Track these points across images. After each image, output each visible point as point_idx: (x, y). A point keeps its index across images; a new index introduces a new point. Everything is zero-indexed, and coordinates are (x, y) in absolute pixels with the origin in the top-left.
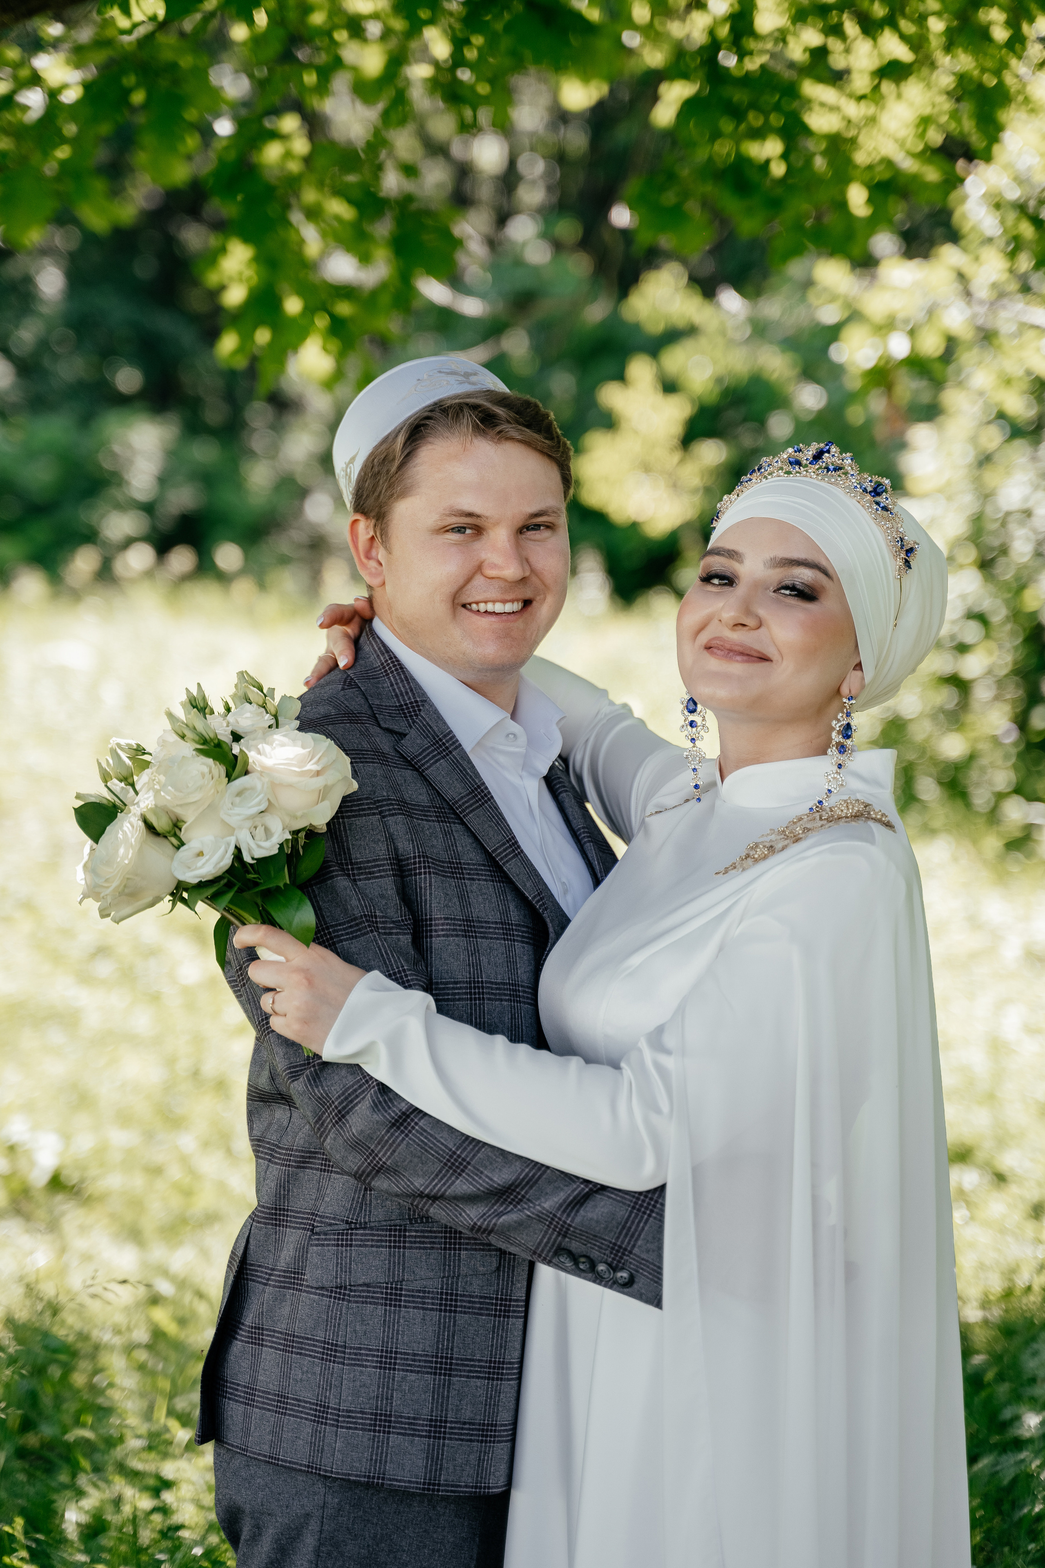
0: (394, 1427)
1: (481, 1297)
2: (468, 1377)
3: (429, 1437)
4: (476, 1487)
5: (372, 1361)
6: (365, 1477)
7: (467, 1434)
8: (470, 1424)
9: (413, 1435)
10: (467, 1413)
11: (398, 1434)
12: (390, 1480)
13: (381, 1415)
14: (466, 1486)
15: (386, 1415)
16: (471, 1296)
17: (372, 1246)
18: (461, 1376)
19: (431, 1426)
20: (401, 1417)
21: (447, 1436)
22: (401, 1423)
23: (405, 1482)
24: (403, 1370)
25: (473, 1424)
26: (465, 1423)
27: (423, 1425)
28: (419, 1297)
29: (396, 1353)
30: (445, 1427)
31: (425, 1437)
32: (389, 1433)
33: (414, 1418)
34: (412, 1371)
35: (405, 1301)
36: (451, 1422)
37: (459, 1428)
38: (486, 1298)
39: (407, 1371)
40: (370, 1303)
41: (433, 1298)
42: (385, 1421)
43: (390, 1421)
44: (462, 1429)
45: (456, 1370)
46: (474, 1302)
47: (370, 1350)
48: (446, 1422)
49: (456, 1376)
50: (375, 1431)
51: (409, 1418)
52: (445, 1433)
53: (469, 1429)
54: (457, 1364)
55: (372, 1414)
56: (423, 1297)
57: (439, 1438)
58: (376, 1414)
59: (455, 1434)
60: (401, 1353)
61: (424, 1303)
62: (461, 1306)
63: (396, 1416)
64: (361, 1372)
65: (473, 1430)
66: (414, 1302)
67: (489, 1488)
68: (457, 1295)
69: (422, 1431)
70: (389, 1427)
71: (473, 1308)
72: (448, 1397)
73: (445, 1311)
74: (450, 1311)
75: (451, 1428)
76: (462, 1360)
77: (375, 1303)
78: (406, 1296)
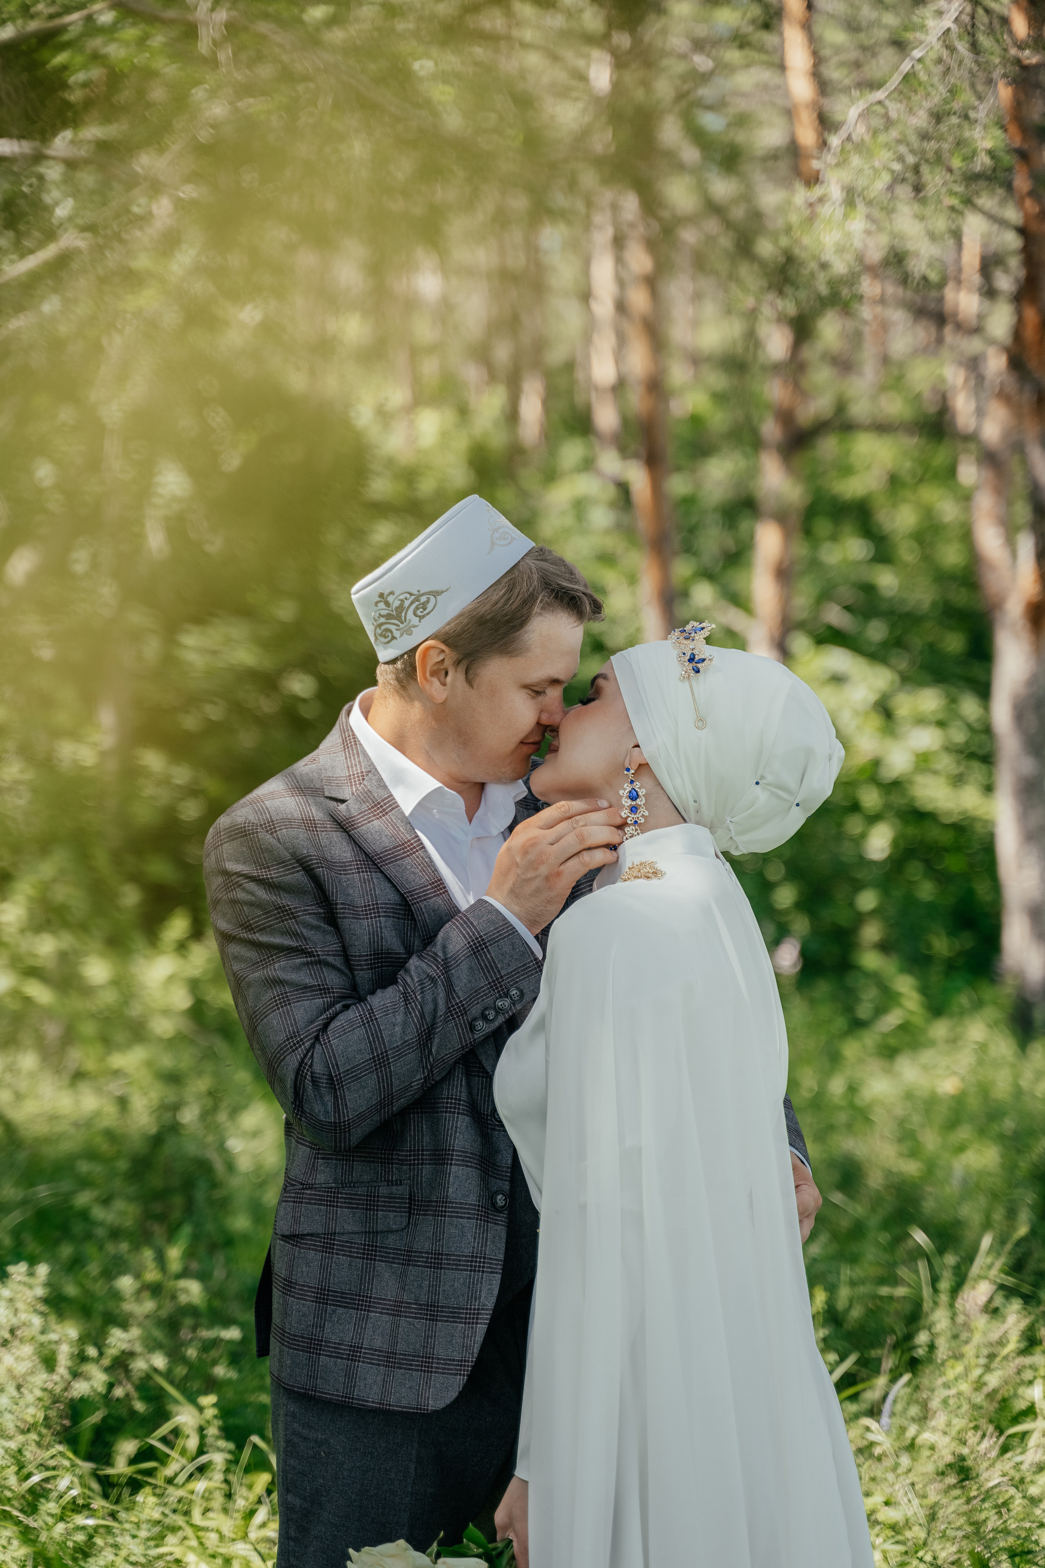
0: (324, 1350)
1: (395, 1249)
2: (381, 1313)
3: (348, 1359)
4: (380, 1404)
5: (311, 1296)
6: (303, 1388)
7: (377, 1360)
8: (379, 1351)
9: (336, 1357)
10: (378, 1343)
11: (326, 1355)
12: (320, 1392)
13: (315, 1340)
14: (373, 1402)
15: (318, 1340)
16: (386, 1248)
17: (315, 1204)
18: (376, 1312)
19: (350, 1351)
20: (329, 1342)
21: (361, 1359)
22: (329, 1347)
23: (329, 1394)
24: (334, 1305)
25: (382, 1351)
26: (376, 1350)
27: (344, 1350)
28: (347, 1246)
29: (328, 1291)
30: (361, 1352)
31: (345, 1359)
32: (320, 1354)
33: (339, 1344)
34: (340, 1306)
35: (337, 1249)
36: (365, 1348)
37: (371, 1354)
38: (398, 1249)
39: (337, 1306)
40: (313, 1250)
41: (357, 1248)
42: (318, 1345)
43: (321, 1345)
44: (373, 1355)
45: (374, 1307)
46: (390, 1253)
47: (310, 1287)
48: (361, 1348)
49: (373, 1312)
50: (310, 1352)
51: (335, 1343)
52: (360, 1357)
53: (378, 1356)
54: (374, 1303)
55: (308, 1339)
56: (350, 1247)
57: (355, 1361)
58: (311, 1339)
59: (368, 1358)
60: (332, 1291)
61: (351, 1252)
62: (380, 1256)
63: (325, 1341)
64: (303, 1304)
65: (381, 1356)
66: (343, 1250)
67: (390, 1405)
68: (376, 1246)
69: (344, 1354)
70: (320, 1350)
71: (388, 1257)
72: (365, 1328)
73: (367, 1259)
74: (371, 1259)
75: (365, 1353)
76: (378, 1299)
77: (316, 1250)
78: (337, 1245)
